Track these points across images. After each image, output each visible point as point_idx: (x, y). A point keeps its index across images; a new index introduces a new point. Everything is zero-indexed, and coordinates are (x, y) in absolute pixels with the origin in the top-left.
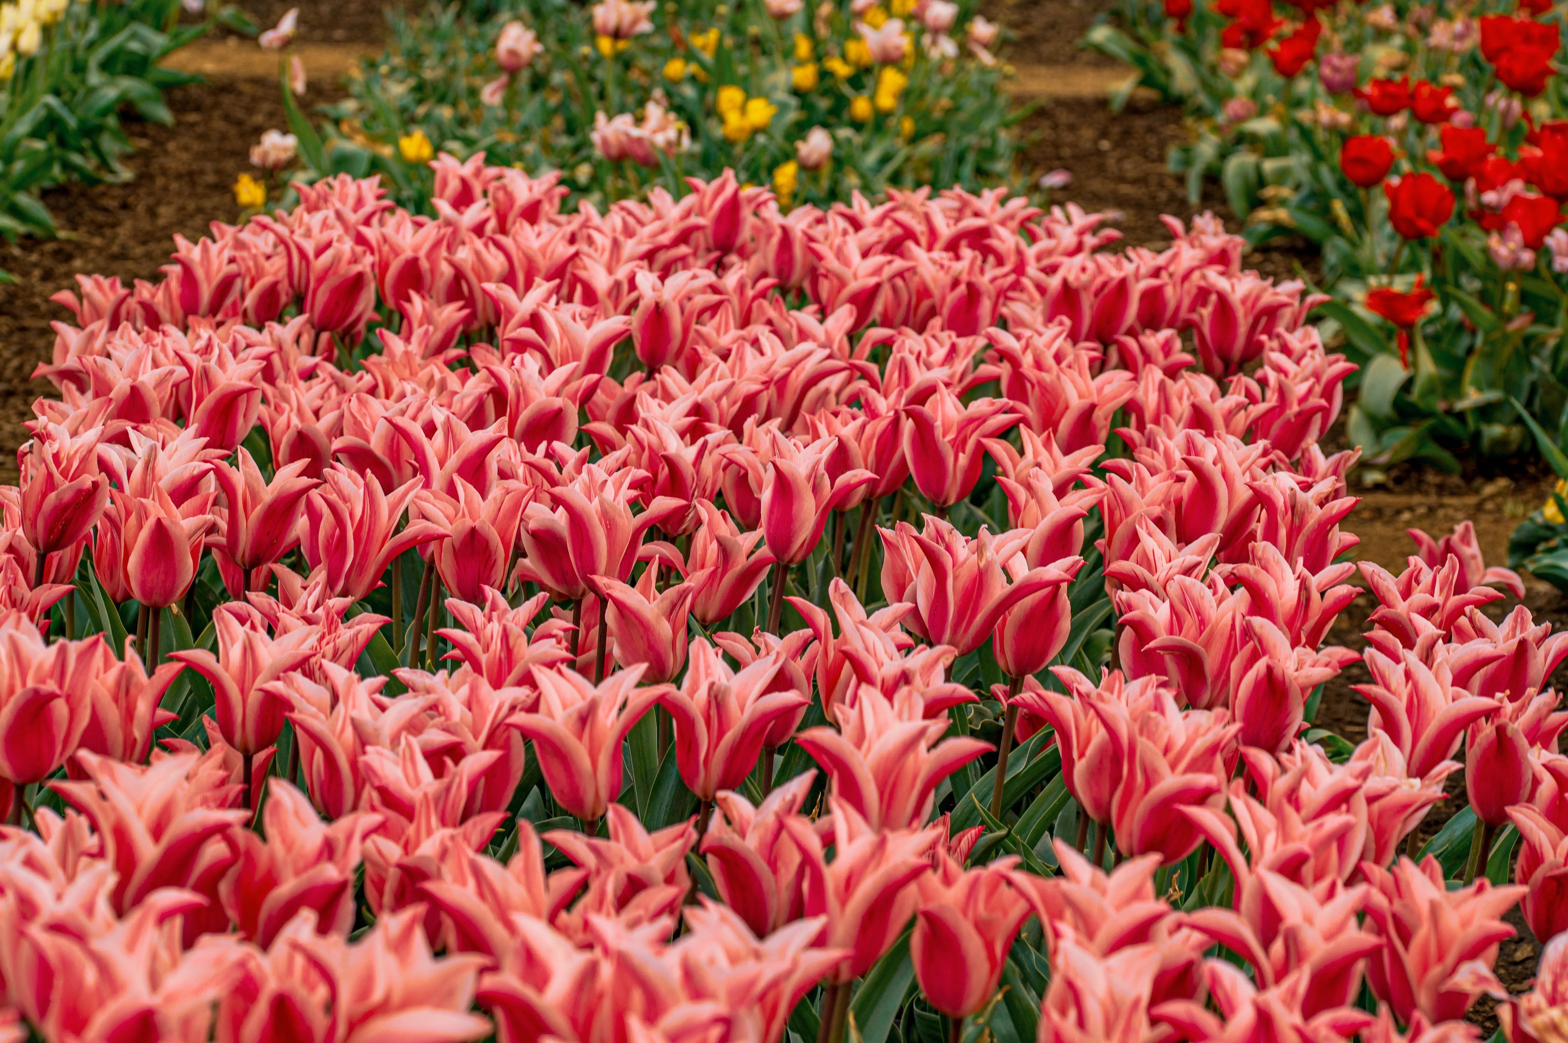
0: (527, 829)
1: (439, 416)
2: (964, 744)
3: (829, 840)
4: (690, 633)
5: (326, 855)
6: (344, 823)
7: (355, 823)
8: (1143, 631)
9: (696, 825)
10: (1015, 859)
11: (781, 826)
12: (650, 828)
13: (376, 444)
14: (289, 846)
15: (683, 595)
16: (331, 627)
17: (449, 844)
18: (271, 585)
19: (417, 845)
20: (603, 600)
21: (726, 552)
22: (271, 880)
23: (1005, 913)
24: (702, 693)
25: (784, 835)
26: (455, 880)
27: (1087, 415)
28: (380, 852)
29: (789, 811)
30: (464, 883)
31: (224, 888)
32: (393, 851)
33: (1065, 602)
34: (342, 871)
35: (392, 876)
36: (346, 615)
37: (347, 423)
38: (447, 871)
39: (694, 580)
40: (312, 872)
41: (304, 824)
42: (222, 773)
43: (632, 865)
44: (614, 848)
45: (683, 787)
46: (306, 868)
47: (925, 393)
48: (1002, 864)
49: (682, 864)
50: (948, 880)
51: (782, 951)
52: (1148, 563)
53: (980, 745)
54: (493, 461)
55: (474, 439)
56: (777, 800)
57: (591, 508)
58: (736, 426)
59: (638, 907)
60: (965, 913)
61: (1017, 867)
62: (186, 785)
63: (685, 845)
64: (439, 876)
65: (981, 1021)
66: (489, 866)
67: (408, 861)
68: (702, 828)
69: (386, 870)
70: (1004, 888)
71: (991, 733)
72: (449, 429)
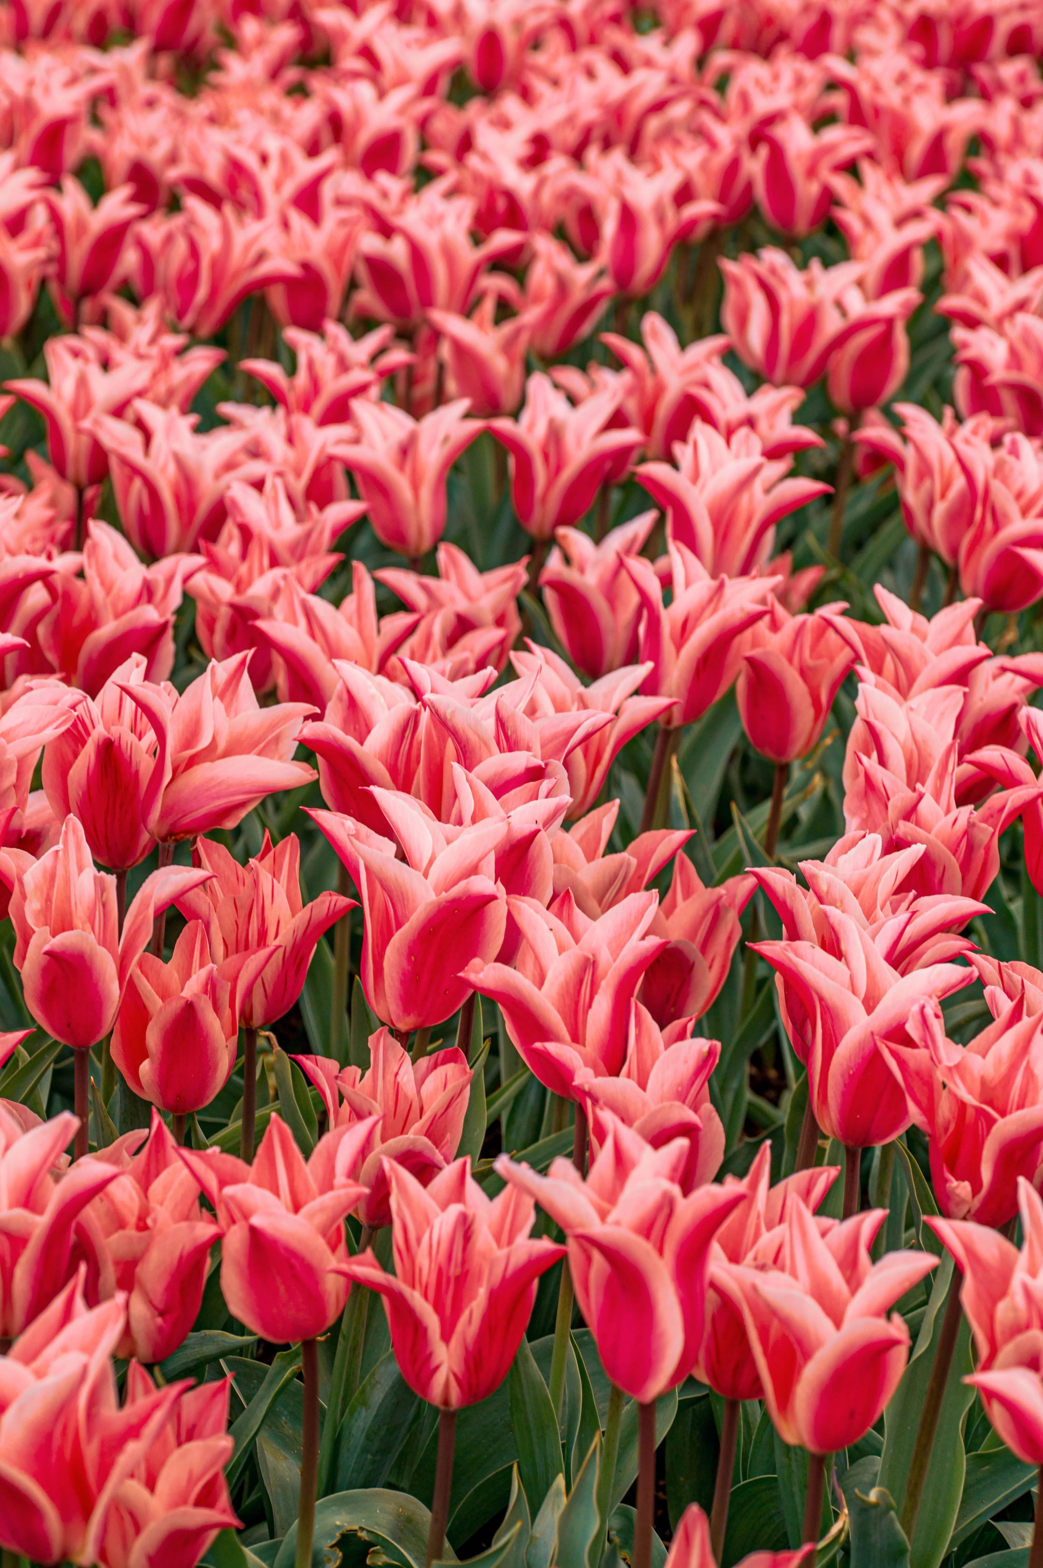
0: (360, 569)
1: (273, 144)
2: (805, 486)
3: (667, 581)
4: (528, 371)
5: (145, 597)
6: (165, 565)
7: (177, 564)
8: (978, 369)
9: (528, 567)
10: (843, 605)
11: (621, 564)
12: (482, 568)
13: (214, 174)
14: (108, 587)
15: (517, 333)
16: (165, 364)
17: (282, 583)
18: (104, 320)
19: (250, 583)
20: (437, 334)
21: (563, 286)
22: (91, 623)
23: (832, 660)
24: (541, 430)
25: (624, 574)
26: (286, 620)
27: (938, 141)
28: (212, 592)
29: (628, 551)
30: (295, 623)
31: (42, 630)
32: (225, 590)
33: (901, 340)
34: (162, 615)
35: (224, 615)
36: (179, 352)
37: (184, 153)
38: (279, 610)
39: (531, 315)
40: (131, 614)
41: (123, 567)
42: (48, 513)
43: (462, 605)
44: (444, 587)
45: (518, 528)
46: (125, 612)
47: (771, 119)
48: (830, 611)
49: (512, 607)
50: (775, 626)
51: (608, 695)
52: (980, 298)
53: (817, 486)
54: (328, 192)
55: (306, 169)
56: (617, 539)
57: (430, 240)
58: (577, 155)
59: (464, 649)
60: (790, 660)
61: (844, 613)
62: (13, 523)
63: (515, 587)
64: (270, 615)
65: (810, 765)
66: (321, 607)
67: (239, 600)
68: (537, 567)
69: (218, 609)
70: (831, 634)
71: (828, 475)
72: (285, 158)
